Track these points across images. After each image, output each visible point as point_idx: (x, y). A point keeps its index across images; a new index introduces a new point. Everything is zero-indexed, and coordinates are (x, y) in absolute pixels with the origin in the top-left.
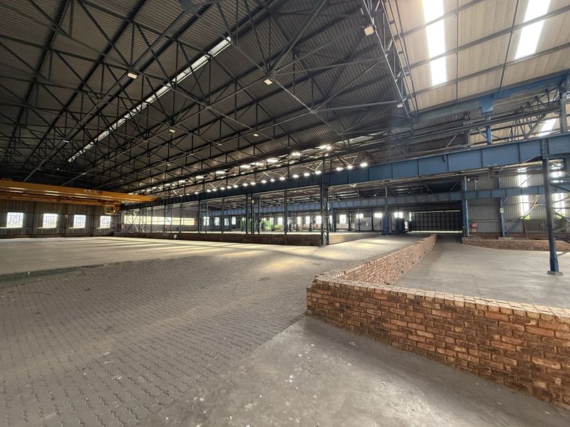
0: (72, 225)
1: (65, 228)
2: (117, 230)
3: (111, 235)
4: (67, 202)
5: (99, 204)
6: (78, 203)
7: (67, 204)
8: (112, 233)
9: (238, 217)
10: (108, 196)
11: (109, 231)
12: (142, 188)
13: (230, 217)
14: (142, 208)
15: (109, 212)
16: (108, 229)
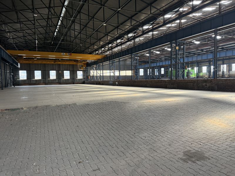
0: (63, 77)
1: (60, 79)
2: (87, 80)
3: (84, 83)
4: (59, 63)
5: (75, 63)
6: (64, 63)
7: (59, 65)
8: (84, 82)
9: (166, 68)
10: (79, 57)
11: (83, 81)
12: (96, 50)
13: (159, 68)
14: (97, 64)
15: (80, 68)
16: (81, 79)
